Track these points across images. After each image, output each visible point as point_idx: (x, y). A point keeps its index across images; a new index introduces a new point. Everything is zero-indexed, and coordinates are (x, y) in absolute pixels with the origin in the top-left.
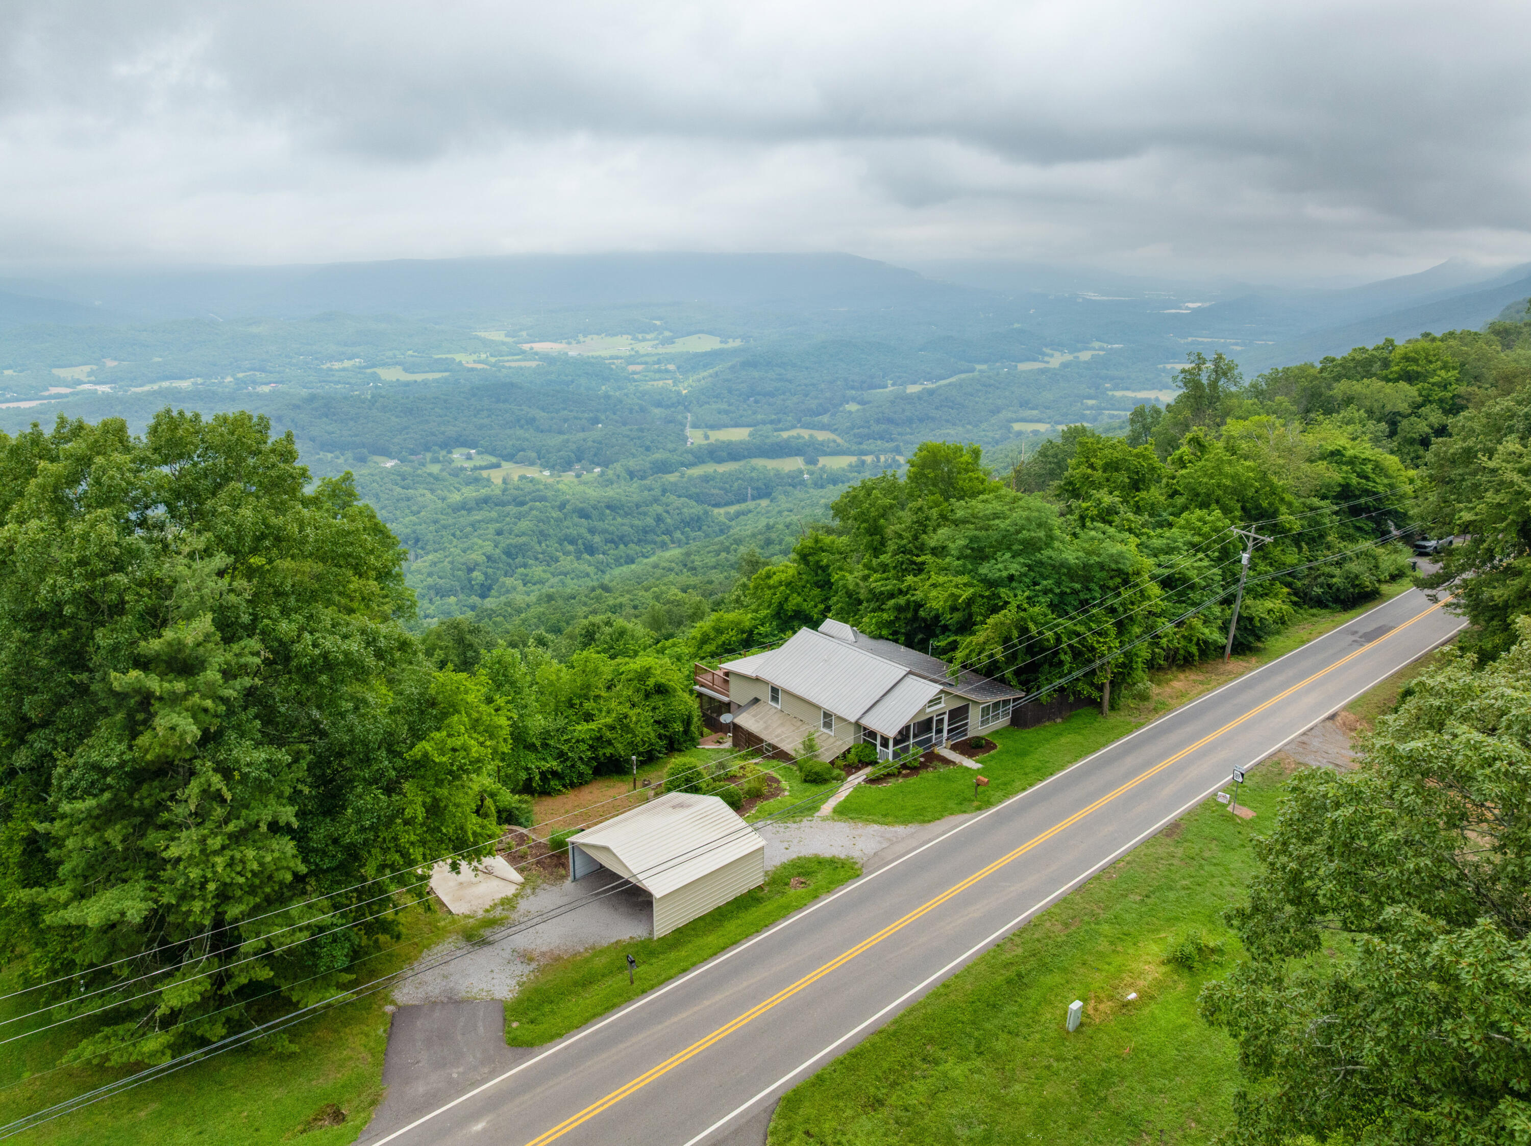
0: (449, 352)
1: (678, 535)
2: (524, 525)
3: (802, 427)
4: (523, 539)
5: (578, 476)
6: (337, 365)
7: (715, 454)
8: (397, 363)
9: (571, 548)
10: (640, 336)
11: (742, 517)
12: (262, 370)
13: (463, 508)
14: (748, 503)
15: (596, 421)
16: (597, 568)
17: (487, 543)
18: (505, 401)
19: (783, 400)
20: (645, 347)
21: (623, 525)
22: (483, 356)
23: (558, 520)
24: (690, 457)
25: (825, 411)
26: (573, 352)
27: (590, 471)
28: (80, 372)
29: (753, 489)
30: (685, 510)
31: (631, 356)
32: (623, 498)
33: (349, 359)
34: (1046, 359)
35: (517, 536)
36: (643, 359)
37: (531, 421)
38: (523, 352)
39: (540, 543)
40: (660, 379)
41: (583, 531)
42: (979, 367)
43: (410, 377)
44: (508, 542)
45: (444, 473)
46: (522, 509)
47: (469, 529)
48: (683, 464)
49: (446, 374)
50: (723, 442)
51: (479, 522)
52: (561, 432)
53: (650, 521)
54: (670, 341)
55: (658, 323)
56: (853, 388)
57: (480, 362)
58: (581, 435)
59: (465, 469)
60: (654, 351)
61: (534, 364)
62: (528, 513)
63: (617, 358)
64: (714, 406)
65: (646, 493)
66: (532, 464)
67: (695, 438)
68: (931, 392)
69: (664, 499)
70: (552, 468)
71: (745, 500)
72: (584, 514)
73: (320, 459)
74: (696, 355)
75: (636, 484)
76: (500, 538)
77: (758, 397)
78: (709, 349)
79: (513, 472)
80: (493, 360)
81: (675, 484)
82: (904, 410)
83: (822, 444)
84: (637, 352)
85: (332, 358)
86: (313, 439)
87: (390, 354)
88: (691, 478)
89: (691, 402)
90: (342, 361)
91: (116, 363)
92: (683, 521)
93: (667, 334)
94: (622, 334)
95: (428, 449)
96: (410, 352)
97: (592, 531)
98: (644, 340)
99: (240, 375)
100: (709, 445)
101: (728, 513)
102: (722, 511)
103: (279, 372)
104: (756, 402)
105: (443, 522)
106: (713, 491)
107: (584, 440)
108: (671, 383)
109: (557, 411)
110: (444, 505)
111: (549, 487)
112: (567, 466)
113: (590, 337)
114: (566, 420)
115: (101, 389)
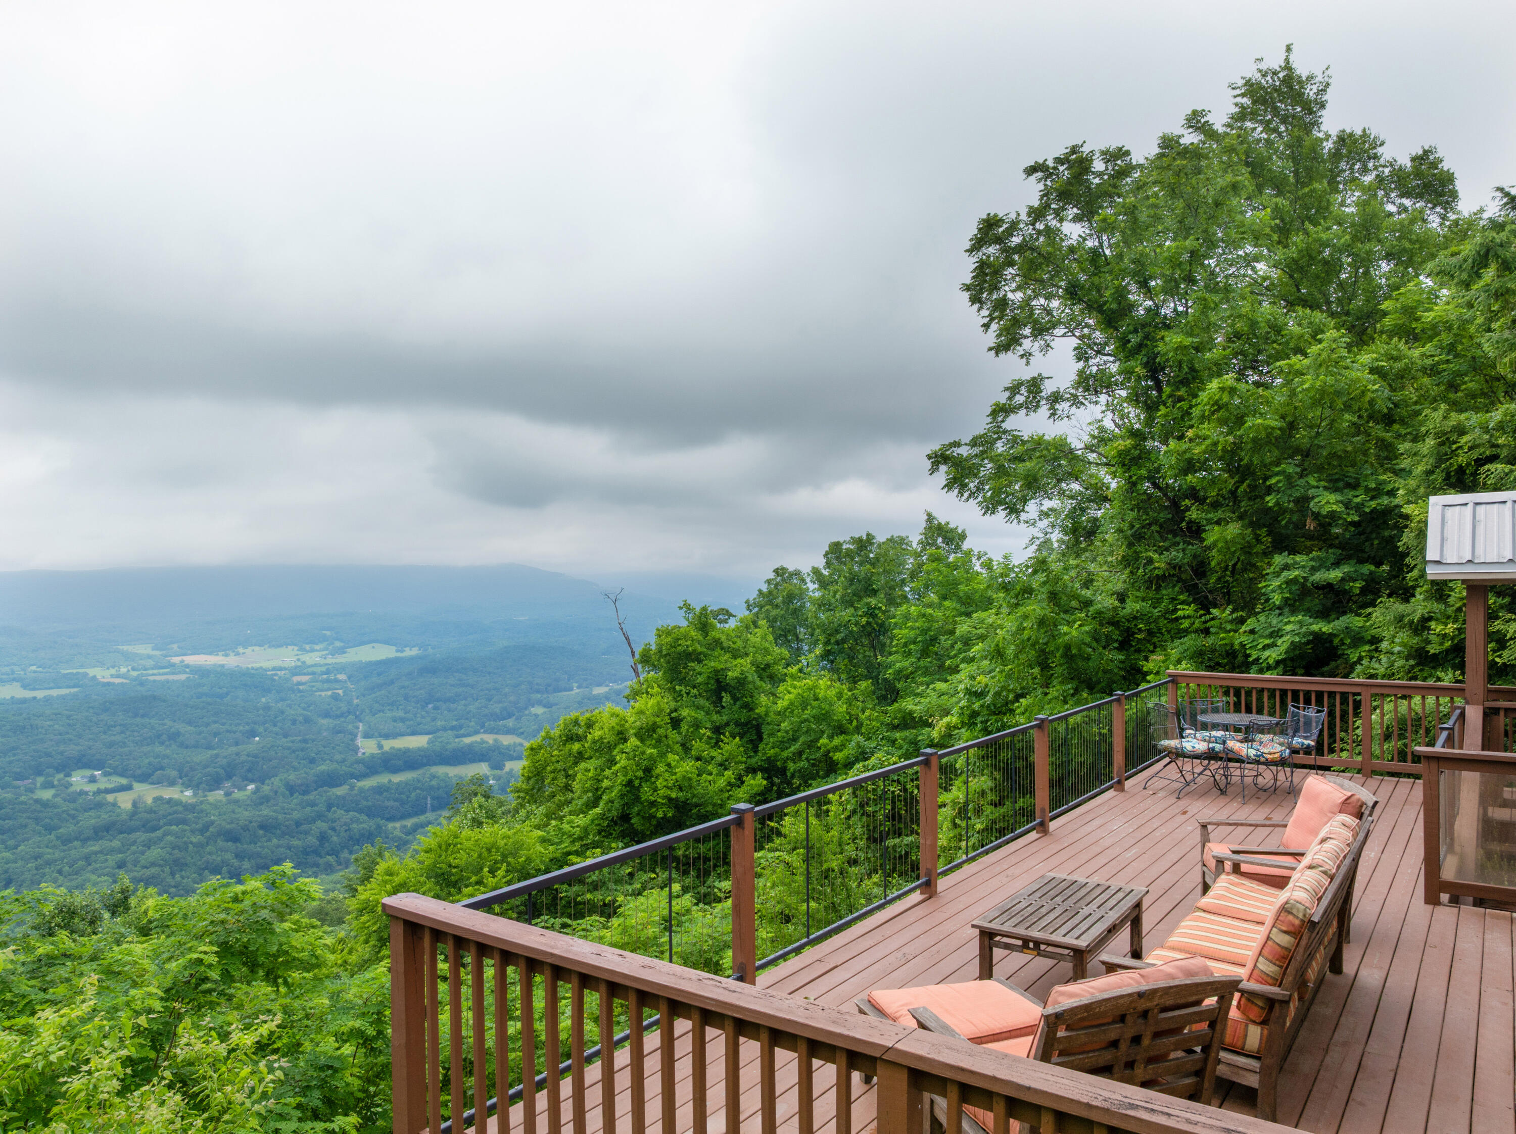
0: (82, 667)
1: (345, 854)
2: (155, 853)
3: (485, 732)
4: (153, 870)
5: (227, 794)
7: (390, 763)
8: (14, 680)
10: (308, 647)
11: (421, 830)
13: (77, 839)
14: (428, 814)
15: (253, 734)
17: (103, 879)
18: (143, 716)
19: (465, 705)
20: (312, 658)
21: (278, 846)
22: (123, 670)
23: (200, 846)
24: (361, 768)
25: (509, 715)
26: (230, 661)
29: (433, 798)
30: (354, 826)
31: (296, 667)
32: (280, 817)
35: (144, 867)
36: (310, 670)
37: (174, 736)
38: (172, 665)
39: (173, 874)
40: (328, 689)
41: (229, 856)
43: (28, 694)
45: (58, 799)
46: (153, 835)
47: (81, 863)
48: (353, 776)
49: (76, 690)
50: (400, 750)
51: (96, 853)
52: (209, 747)
53: (312, 840)
54: (342, 651)
55: (328, 633)
56: (538, 692)
57: (118, 676)
58: (234, 749)
59: (86, 793)
60: (323, 661)
61: (183, 677)
62: (160, 839)
63: (281, 669)
64: (389, 714)
65: (309, 809)
66: (172, 783)
67: (367, 747)
68: (618, 692)
69: (330, 815)
70: (196, 787)
71: (423, 812)
72: (232, 837)
74: (370, 664)
75: (297, 799)
76: (122, 871)
77: (438, 704)
78: (383, 657)
79: (147, 793)
80: (135, 674)
81: (344, 798)
83: (508, 748)
84: (304, 663)
87: (7, 669)
88: (361, 790)
89: (362, 711)
92: (351, 838)
93: (338, 644)
94: (287, 645)
95: (39, 773)
96: (34, 668)
97: (239, 856)
98: (312, 651)
100: (383, 753)
101: (405, 826)
102: (398, 825)
104: (435, 708)
105: (47, 857)
106: (391, 803)
107: (237, 754)
108: (340, 692)
109: (207, 725)
110: (52, 837)
111: (189, 808)
112: (215, 783)
113: (250, 648)
114: (216, 734)
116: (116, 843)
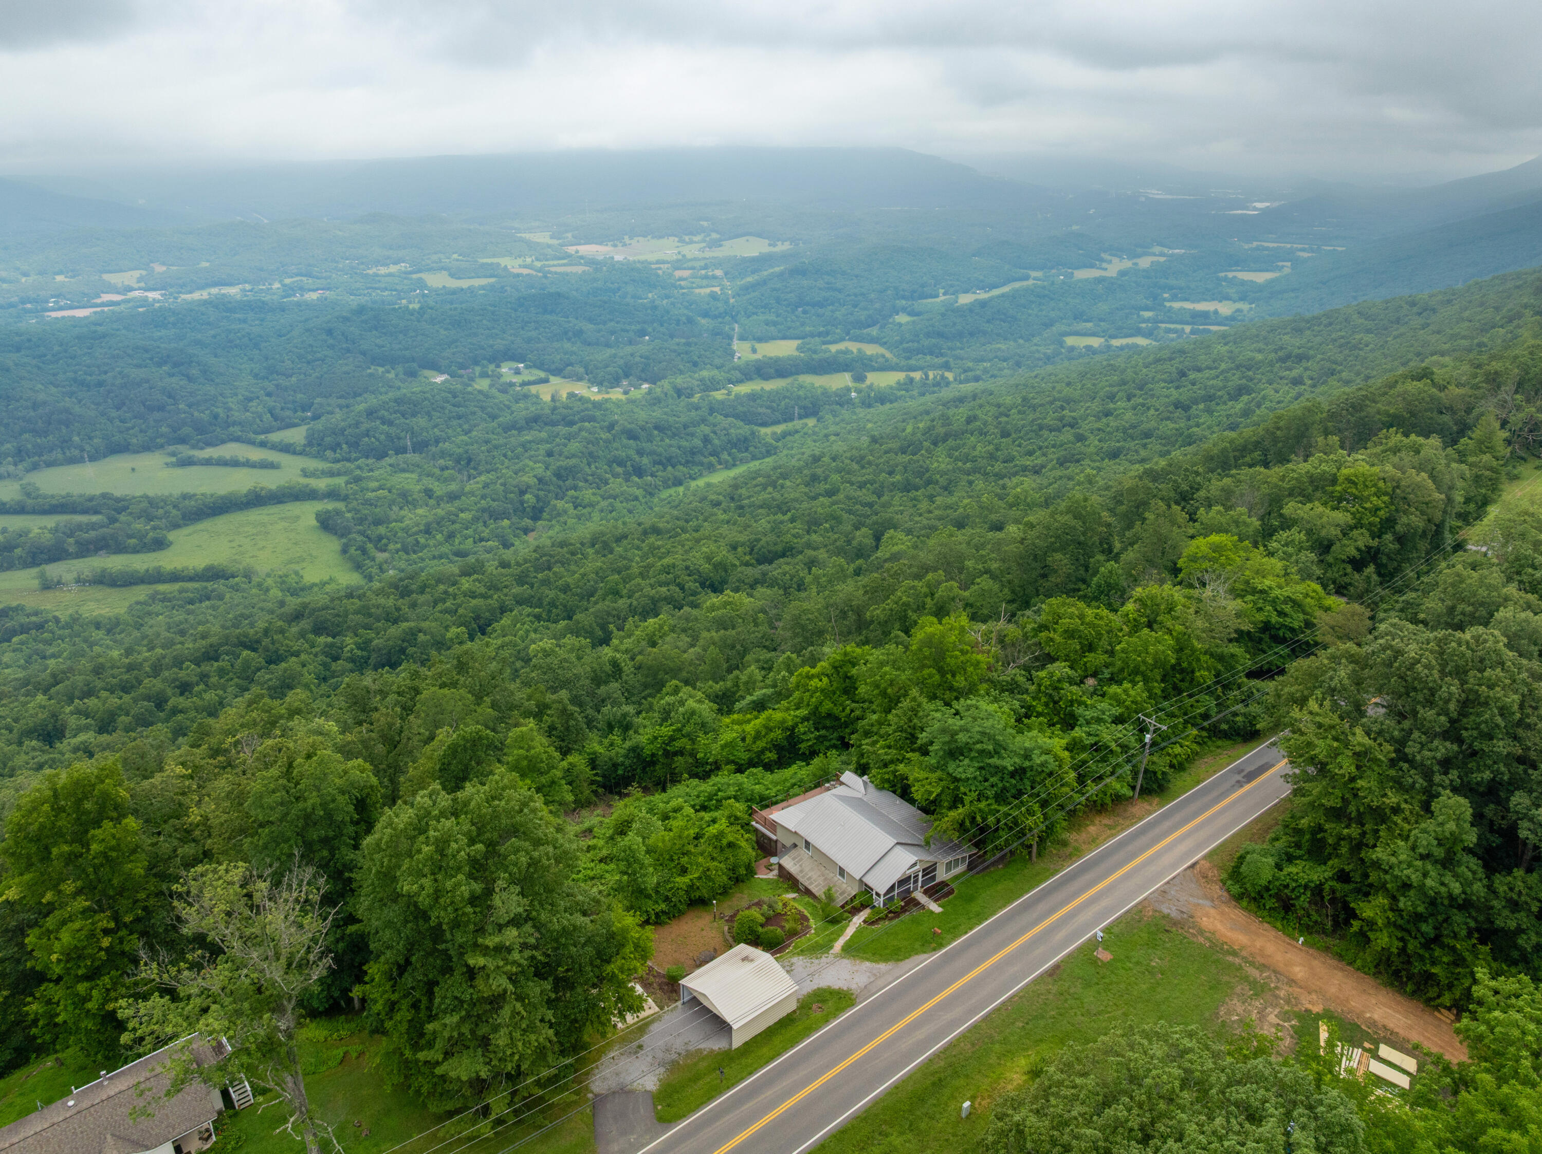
0: (494, 256)
1: (725, 456)
2: (574, 446)
3: (850, 340)
4: (573, 461)
5: (626, 393)
6: (383, 270)
7: (761, 370)
8: (443, 269)
9: (620, 470)
10: (687, 238)
11: (789, 438)
12: (309, 275)
13: (514, 428)
14: (796, 422)
15: (643, 333)
16: (645, 490)
17: (538, 465)
18: (551, 313)
19: (833, 311)
20: (692, 251)
21: (671, 446)
22: (529, 260)
23: (607, 441)
24: (738, 374)
25: (874, 324)
26: (619, 256)
27: (637, 387)
28: (130, 278)
29: (800, 408)
30: (732, 431)
31: (678, 261)
32: (671, 419)
33: (395, 263)
34: (1104, 265)
35: (567, 458)
36: (690, 264)
37: (579, 333)
38: (568, 256)
39: (589, 464)
40: (707, 286)
41: (632, 453)
42: (1034, 274)
43: (456, 284)
44: (559, 464)
45: (494, 390)
46: (571, 430)
47: (520, 450)
48: (730, 381)
49: (492, 280)
50: (771, 358)
51: (530, 442)
52: (608, 345)
53: (697, 442)
54: (717, 244)
55: (705, 224)
56: (903, 298)
57: (525, 267)
58: (629, 349)
59: (514, 384)
60: (700, 255)
61: (579, 269)
62: (577, 434)
63: (664, 262)
64: (762, 317)
65: (693, 412)
66: (580, 379)
67: (743, 352)
68: (983, 304)
69: (711, 419)
70: (600, 384)
71: (792, 420)
72: (631, 435)
73: (371, 375)
74: (744, 260)
75: (683, 402)
76: (551, 459)
77: (807, 308)
78: (757, 253)
79: (562, 388)
80: (538, 264)
81: (722, 403)
82: (955, 324)
83: (870, 358)
84: (684, 256)
85: (378, 263)
86: (364, 353)
87: (435, 257)
88: (738, 396)
89: (738, 313)
90: (387, 265)
91: (164, 268)
92: (729, 441)
93: (715, 236)
94: (668, 235)
95: (476, 363)
96: (455, 256)
97: (640, 453)
98: (691, 242)
99: (288, 281)
100: (757, 361)
101: (774, 433)
102: (769, 431)
103: (326, 278)
104: (805, 312)
105: (494, 442)
106: (760, 410)
107: (632, 355)
108: (717, 289)
109: (604, 323)
110: (495, 424)
111: (597, 405)
112: (615, 382)
113: (636, 239)
114: (613, 333)
115: (152, 295)
116: (544, 435)
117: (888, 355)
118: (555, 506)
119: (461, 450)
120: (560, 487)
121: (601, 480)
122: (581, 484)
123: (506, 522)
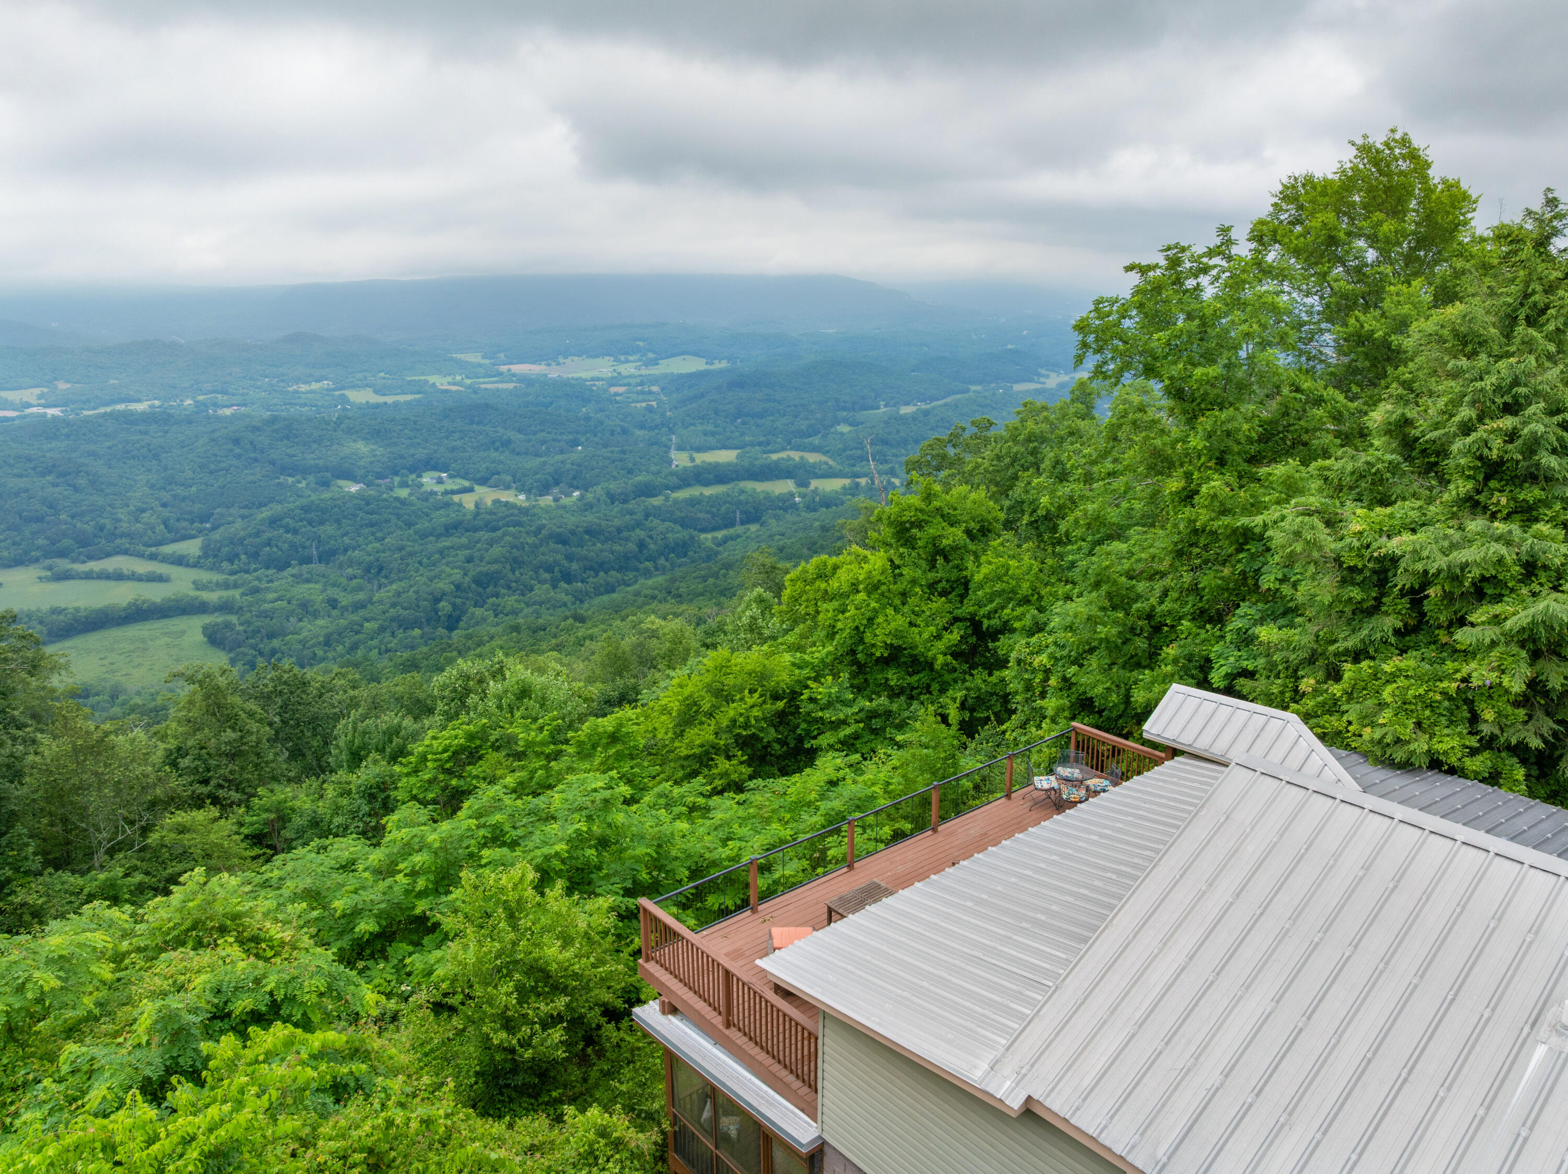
0: (422, 374)
1: (662, 561)
2: (496, 551)
3: (791, 449)
4: (496, 567)
5: (556, 500)
6: (304, 388)
7: (702, 476)
8: (367, 386)
9: (547, 576)
10: (623, 358)
11: (730, 543)
12: (224, 392)
13: (431, 534)
14: (737, 527)
15: (576, 443)
16: (574, 596)
17: (456, 571)
18: (478, 423)
19: (773, 421)
20: (628, 369)
21: (602, 551)
22: (458, 378)
23: (535, 546)
24: (674, 480)
25: (816, 433)
26: (553, 373)
27: (568, 495)
28: (30, 395)
29: (742, 513)
30: (670, 535)
31: (613, 378)
32: (603, 523)
33: (317, 381)
34: (1042, 380)
35: (489, 563)
36: (626, 381)
37: (507, 443)
38: (501, 374)
39: (513, 570)
40: (643, 401)
41: (560, 557)
42: (973, 388)
43: (381, 399)
44: (479, 569)
45: (413, 498)
46: (494, 535)
47: (437, 556)
48: (667, 487)
49: (417, 396)
50: (710, 464)
51: (448, 548)
52: (537, 455)
53: (632, 546)
54: (655, 362)
55: (641, 344)
56: (844, 409)
57: (454, 384)
58: (559, 457)
59: (436, 493)
60: (637, 373)
61: (510, 386)
62: (501, 538)
63: (599, 379)
64: (700, 428)
65: (628, 517)
66: (508, 487)
67: (681, 460)
68: (926, 413)
69: (647, 524)
70: (528, 492)
71: (732, 524)
72: (562, 540)
73: (279, 484)
74: (681, 376)
75: (617, 507)
76: (471, 565)
77: (746, 419)
78: (694, 370)
79: (487, 495)
80: (468, 382)
81: (659, 508)
82: (898, 431)
83: (814, 466)
84: (619, 373)
85: (298, 380)
86: (273, 463)
87: (360, 375)
88: (676, 502)
89: (675, 424)
90: (309, 383)
91: (69, 386)
92: (667, 546)
93: (651, 355)
94: (603, 355)
95: (396, 473)
97: (569, 558)
98: (627, 361)
99: (201, 398)
100: (695, 467)
101: (714, 538)
102: (709, 536)
103: (242, 395)
104: (744, 423)
105: (408, 549)
106: (701, 515)
107: (563, 462)
108: (654, 404)
109: (535, 433)
110: (411, 531)
111: (524, 511)
112: (545, 489)
113: (570, 358)
114: (543, 442)
115: (51, 412)
116: (464, 540)
117: (831, 462)
118: (473, 614)
119: (371, 558)
120: (480, 595)
121: (526, 587)
122: (503, 591)
123: (417, 632)
